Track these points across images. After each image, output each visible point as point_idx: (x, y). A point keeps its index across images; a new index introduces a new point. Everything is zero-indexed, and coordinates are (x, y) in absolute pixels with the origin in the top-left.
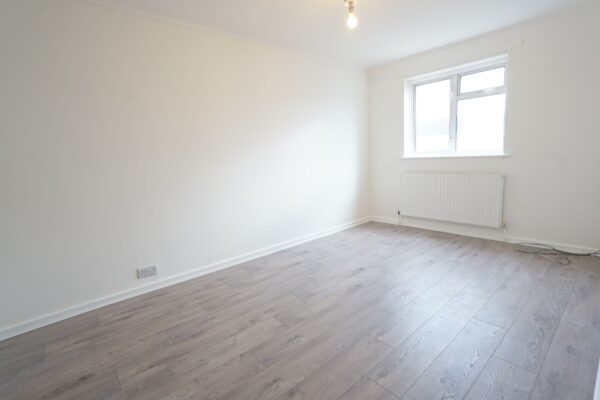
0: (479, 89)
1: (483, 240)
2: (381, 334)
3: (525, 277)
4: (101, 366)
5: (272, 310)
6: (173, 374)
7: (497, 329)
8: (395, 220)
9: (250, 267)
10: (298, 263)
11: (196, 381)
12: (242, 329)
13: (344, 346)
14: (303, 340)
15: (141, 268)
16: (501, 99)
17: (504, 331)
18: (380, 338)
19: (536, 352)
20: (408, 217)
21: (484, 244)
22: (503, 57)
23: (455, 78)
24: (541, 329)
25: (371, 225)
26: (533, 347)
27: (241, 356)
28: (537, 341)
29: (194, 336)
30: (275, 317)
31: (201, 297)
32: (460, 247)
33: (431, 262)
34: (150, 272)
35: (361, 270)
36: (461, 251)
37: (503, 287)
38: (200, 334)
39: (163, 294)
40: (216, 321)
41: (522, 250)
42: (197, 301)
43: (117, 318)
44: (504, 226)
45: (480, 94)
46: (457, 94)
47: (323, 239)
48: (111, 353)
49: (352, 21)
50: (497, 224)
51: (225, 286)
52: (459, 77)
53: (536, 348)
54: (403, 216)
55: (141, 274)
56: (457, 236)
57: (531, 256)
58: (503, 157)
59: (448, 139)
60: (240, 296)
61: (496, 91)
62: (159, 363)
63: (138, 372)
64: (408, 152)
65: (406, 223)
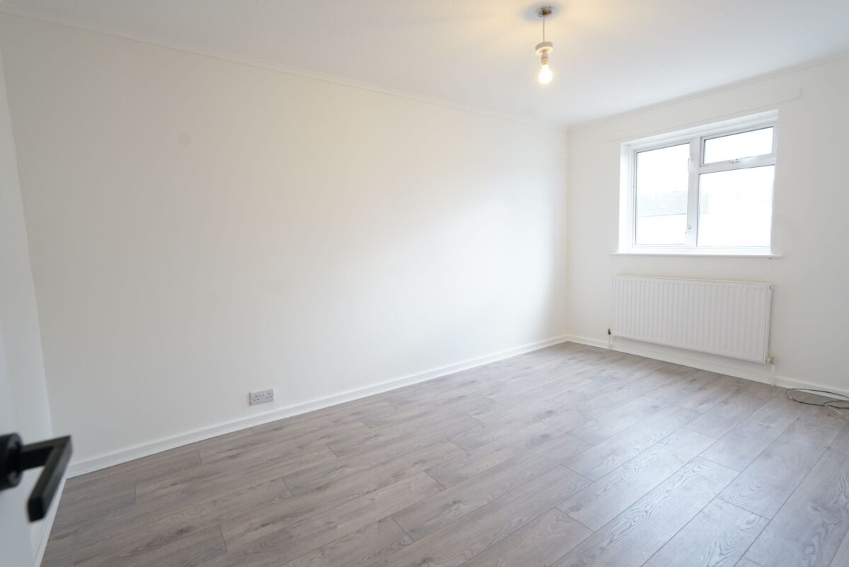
0: (733, 158)
1: (739, 381)
2: (576, 508)
3: (803, 441)
4: (202, 517)
5: (422, 462)
6: (292, 537)
7: (752, 517)
8: (603, 343)
9: (395, 399)
10: (461, 397)
11: (321, 549)
12: (383, 485)
13: (520, 521)
14: (465, 508)
15: (253, 392)
16: (768, 174)
17: (763, 522)
18: (574, 515)
19: (814, 558)
20: (624, 339)
21: (739, 387)
22: (771, 114)
23: (697, 142)
24: (824, 525)
25: (567, 347)
26: (810, 550)
27: (380, 521)
28: (815, 541)
29: (320, 489)
30: (427, 471)
31: (329, 436)
32: (701, 389)
33: (656, 408)
34: (265, 398)
35: (550, 413)
36: (702, 395)
37: (767, 454)
38: (327, 486)
39: (281, 428)
40: (348, 470)
41: (800, 400)
42: (325, 441)
43: (223, 455)
44: (771, 361)
45: (734, 165)
46: (700, 165)
47: (498, 365)
48: (214, 502)
49: (546, 75)
50: (760, 357)
51: (361, 424)
52: (704, 140)
53: (813, 553)
54: (616, 338)
55: (254, 400)
56: (698, 370)
57: (815, 410)
58: (770, 258)
59: (685, 228)
60: (381, 439)
61: (760, 162)
62: (273, 522)
63: (248, 530)
64: (625, 246)
65: (620, 348)
